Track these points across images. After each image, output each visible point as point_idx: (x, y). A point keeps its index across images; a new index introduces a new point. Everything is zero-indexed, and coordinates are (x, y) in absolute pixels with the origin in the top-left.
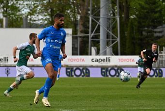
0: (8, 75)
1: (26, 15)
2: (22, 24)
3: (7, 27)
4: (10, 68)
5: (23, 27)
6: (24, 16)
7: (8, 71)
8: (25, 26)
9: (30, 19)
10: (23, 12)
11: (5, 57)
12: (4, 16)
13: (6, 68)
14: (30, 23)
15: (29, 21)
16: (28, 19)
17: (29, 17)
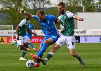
0: (86, 41)
1: (97, 4)
2: (95, 9)
3: (85, 12)
4: (87, 37)
5: (95, 12)
6: (95, 5)
7: (86, 39)
8: (96, 11)
9: (100, 7)
10: (95, 2)
11: (84, 30)
12: (83, 5)
13: (85, 37)
14: (99, 9)
15: (98, 8)
16: (98, 6)
17: (99, 5)
